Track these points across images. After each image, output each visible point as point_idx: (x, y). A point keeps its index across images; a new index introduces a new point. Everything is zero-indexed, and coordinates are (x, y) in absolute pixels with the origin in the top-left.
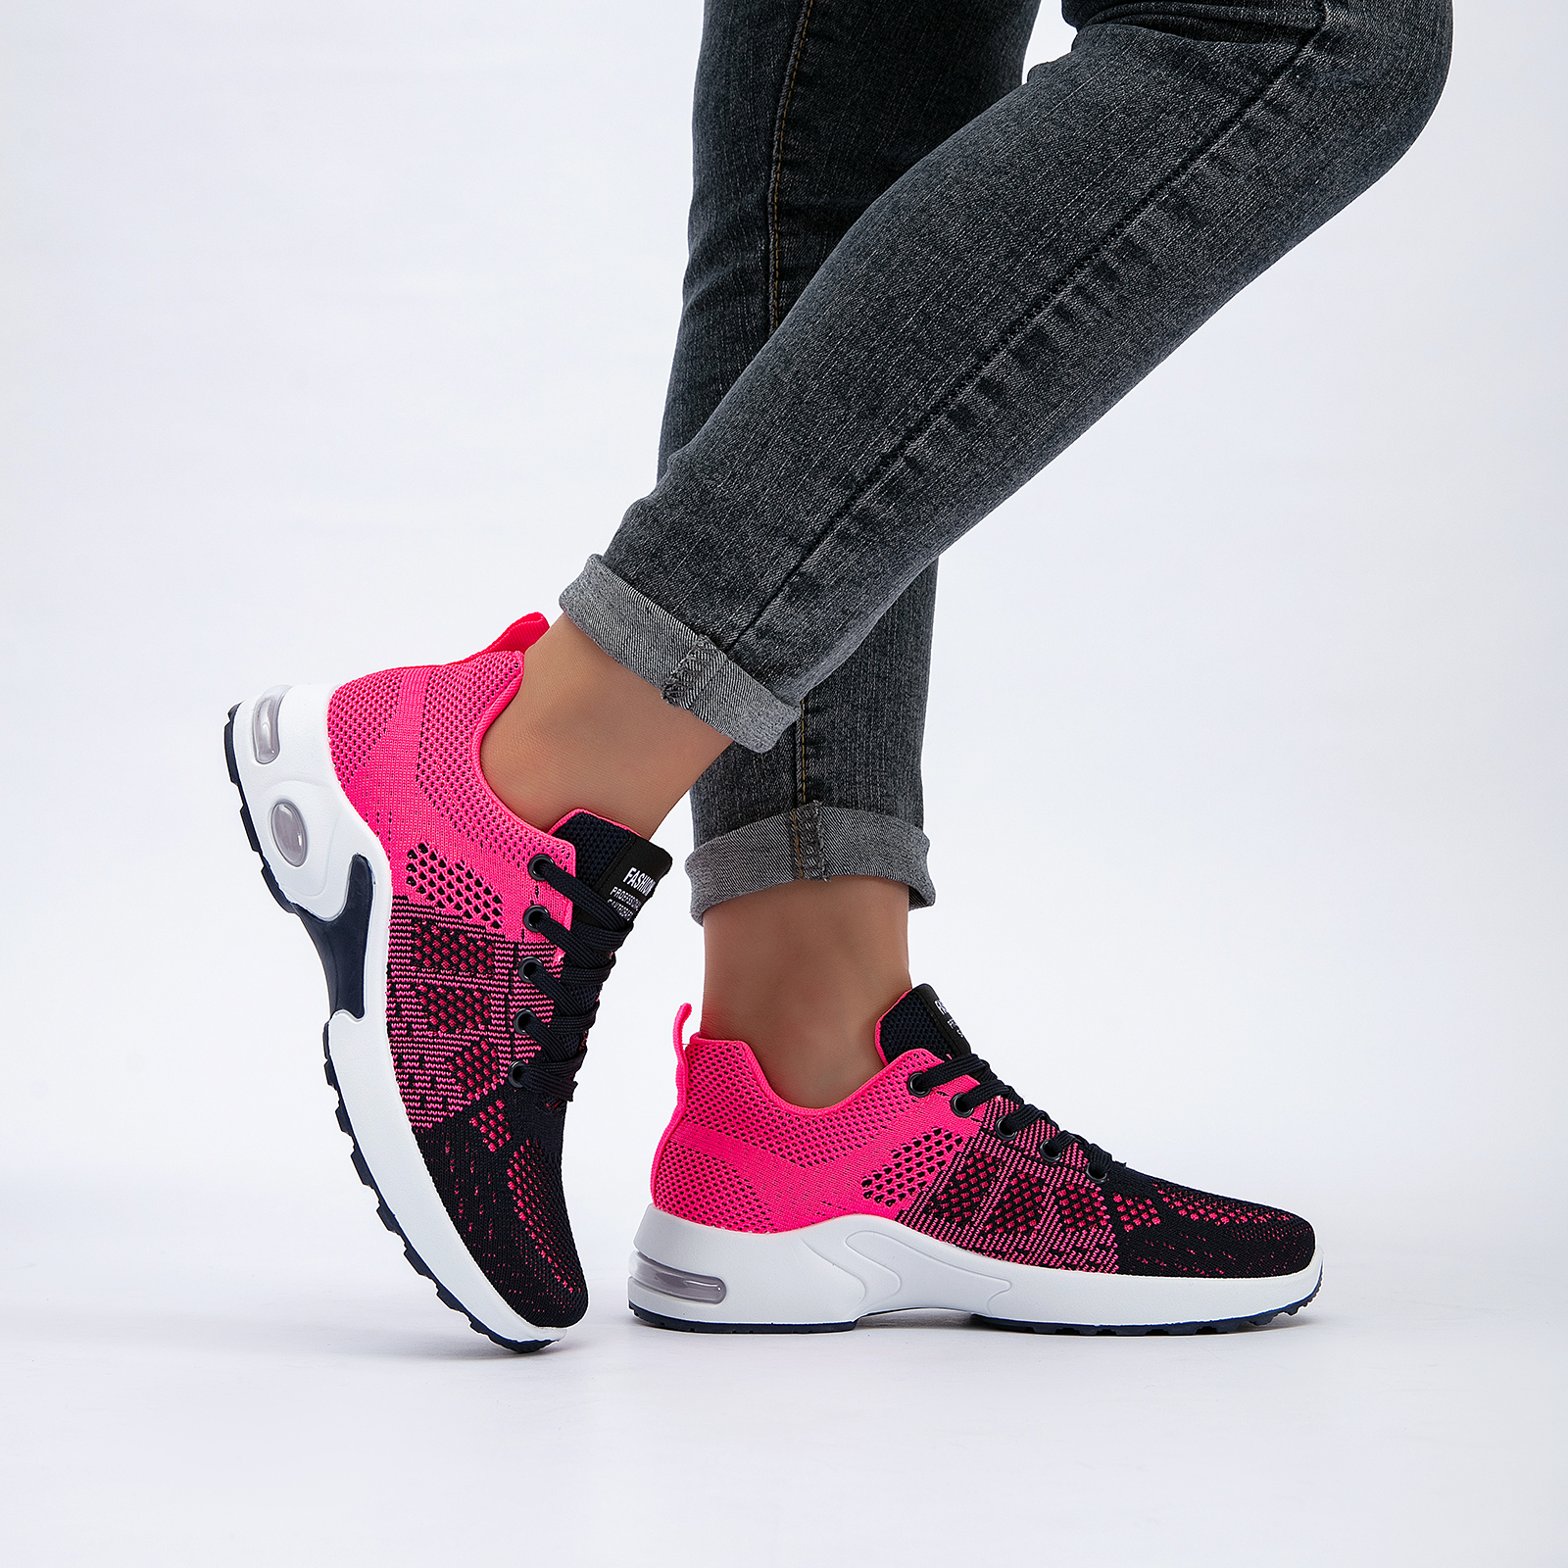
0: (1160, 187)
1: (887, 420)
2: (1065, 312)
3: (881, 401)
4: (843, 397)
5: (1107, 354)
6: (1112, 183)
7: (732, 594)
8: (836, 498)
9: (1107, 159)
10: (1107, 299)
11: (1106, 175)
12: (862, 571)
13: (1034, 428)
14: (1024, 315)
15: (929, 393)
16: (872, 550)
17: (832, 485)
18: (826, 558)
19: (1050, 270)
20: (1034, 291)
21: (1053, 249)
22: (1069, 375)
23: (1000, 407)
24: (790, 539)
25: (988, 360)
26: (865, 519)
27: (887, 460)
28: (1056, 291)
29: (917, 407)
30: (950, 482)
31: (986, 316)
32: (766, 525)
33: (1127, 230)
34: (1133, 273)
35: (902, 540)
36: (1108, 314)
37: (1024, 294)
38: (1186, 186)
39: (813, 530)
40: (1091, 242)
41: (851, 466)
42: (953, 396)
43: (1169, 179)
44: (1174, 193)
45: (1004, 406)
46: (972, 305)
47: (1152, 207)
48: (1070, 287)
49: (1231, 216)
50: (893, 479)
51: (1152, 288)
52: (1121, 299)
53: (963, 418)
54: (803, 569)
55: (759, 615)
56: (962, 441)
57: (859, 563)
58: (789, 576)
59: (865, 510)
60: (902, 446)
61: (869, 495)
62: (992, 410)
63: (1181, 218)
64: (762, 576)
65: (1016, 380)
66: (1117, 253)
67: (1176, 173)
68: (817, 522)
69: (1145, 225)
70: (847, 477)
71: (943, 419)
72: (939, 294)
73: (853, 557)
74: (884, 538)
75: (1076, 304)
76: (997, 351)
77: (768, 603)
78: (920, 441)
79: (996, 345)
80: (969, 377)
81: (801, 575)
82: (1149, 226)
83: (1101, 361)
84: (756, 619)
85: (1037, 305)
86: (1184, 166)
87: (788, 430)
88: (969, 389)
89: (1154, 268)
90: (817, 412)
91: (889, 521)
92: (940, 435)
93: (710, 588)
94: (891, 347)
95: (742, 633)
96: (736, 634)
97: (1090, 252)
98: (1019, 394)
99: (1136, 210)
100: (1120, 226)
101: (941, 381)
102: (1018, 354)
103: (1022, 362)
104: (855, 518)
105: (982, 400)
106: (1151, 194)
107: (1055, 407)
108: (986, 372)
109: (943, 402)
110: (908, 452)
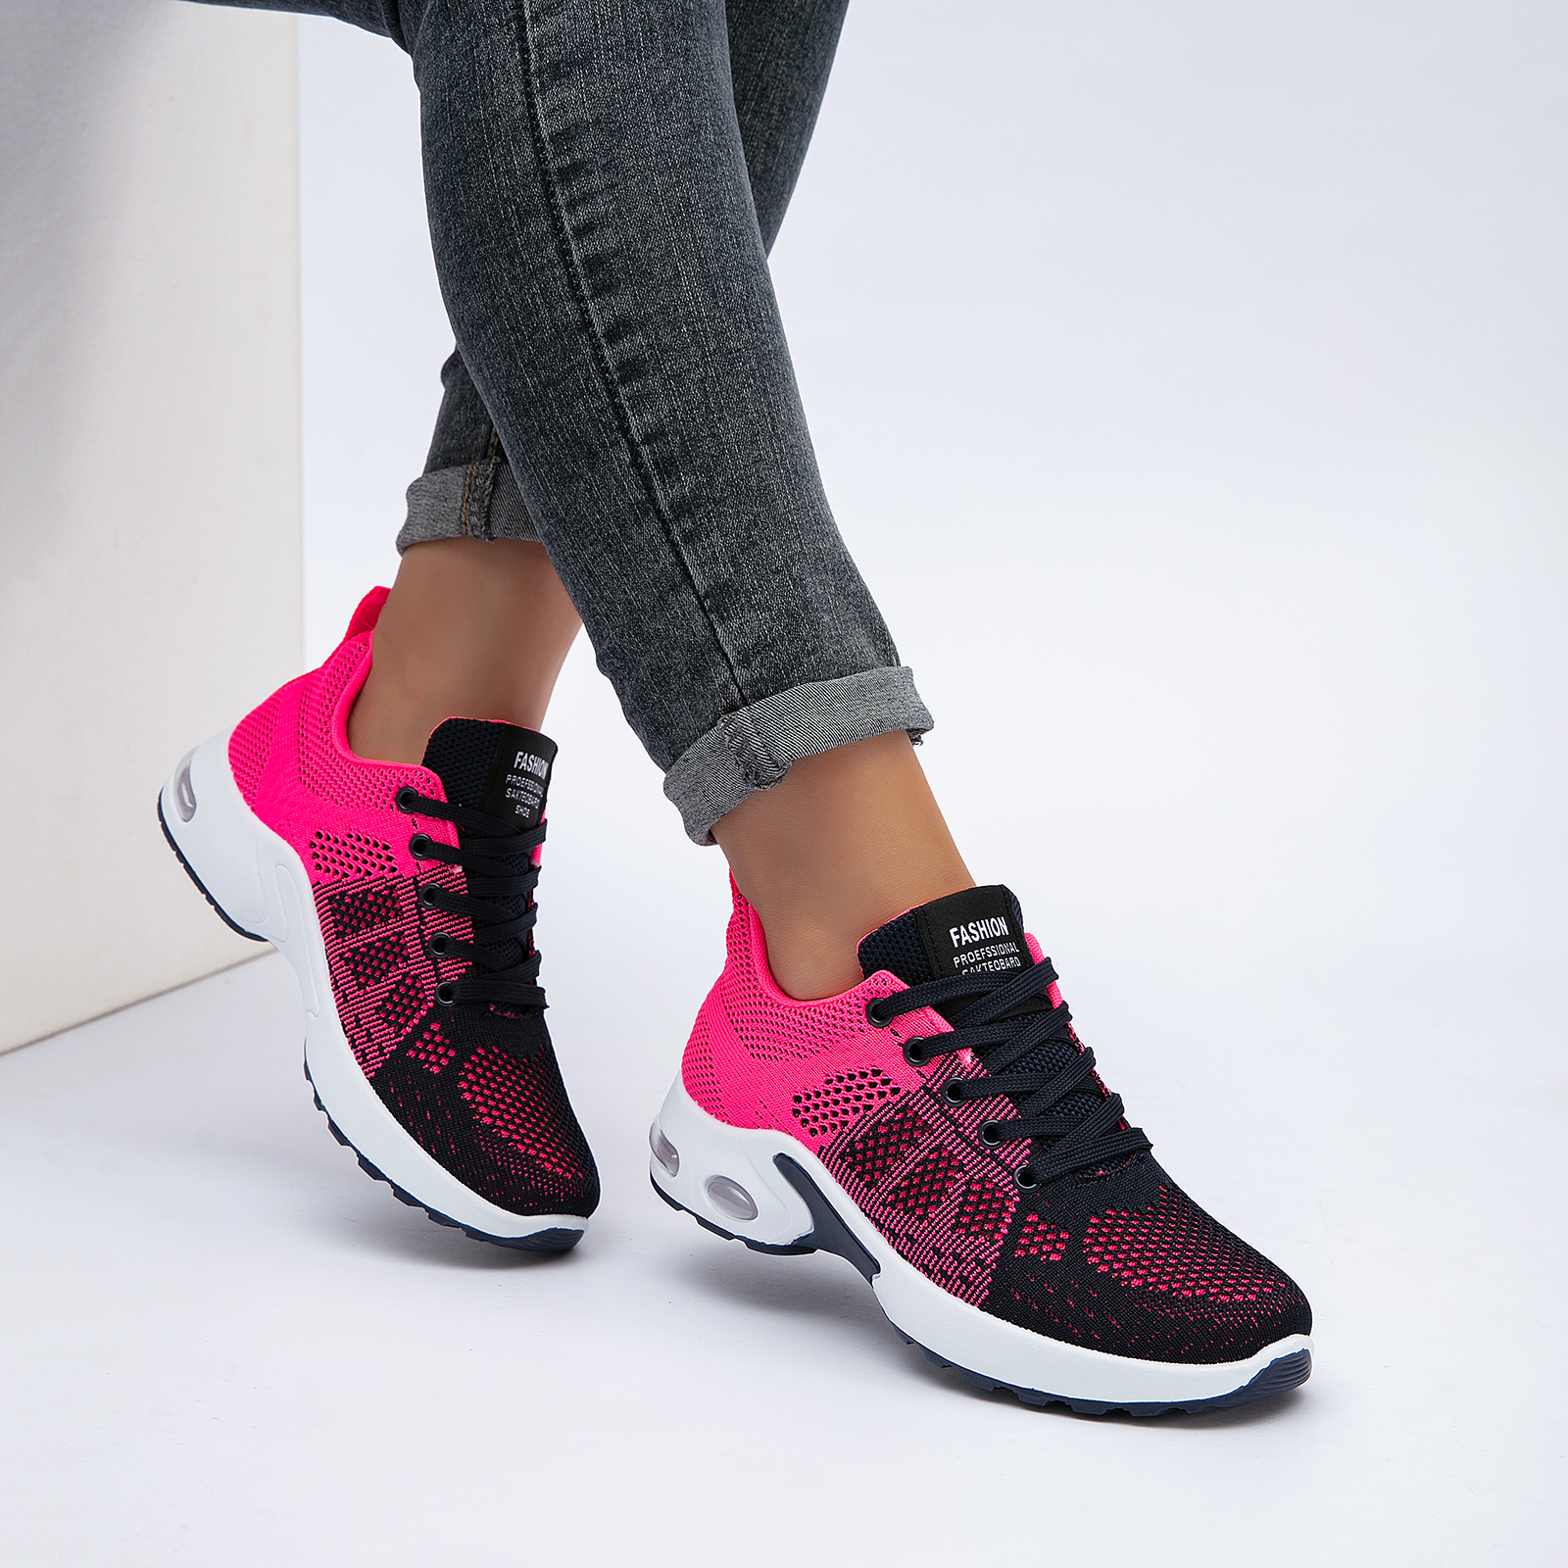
0: (528, 83)
1: (603, 445)
2: (584, 228)
3: (586, 443)
4: (570, 477)
5: (656, 202)
6: (498, 130)
7: (699, 672)
8: (652, 527)
9: (478, 124)
10: (597, 181)
11: (489, 133)
12: (738, 535)
13: (687, 305)
14: (567, 270)
15: (595, 394)
16: (719, 515)
17: (640, 526)
18: (702, 565)
19: (540, 226)
20: (551, 250)
21: (525, 214)
22: (651, 249)
23: (641, 329)
24: (673, 590)
25: (590, 323)
26: (682, 508)
27: (636, 463)
28: (562, 228)
29: (602, 411)
30: (691, 410)
31: (552, 307)
32: (654, 606)
33: (544, 134)
34: (587, 146)
35: (728, 483)
36: (613, 186)
37: (549, 261)
38: (541, 57)
39: (672, 565)
40: (535, 175)
41: (630, 499)
42: (607, 372)
43: (526, 72)
44: (540, 73)
45: (642, 325)
46: (537, 315)
47: (538, 100)
48: (564, 214)
49: (603, 23)
50: (656, 463)
51: (619, 133)
52: (605, 168)
53: (631, 369)
54: (702, 592)
55: (725, 655)
56: (654, 382)
57: (726, 536)
58: (703, 608)
59: (672, 506)
60: (631, 442)
61: (660, 494)
62: (639, 339)
63: (568, 75)
64: (695, 636)
65: (623, 303)
66: (557, 155)
67: (526, 62)
68: (666, 557)
69: (548, 116)
70: (638, 508)
71: (622, 391)
72: (518, 343)
73: (715, 536)
74: (714, 499)
75: (583, 214)
76: (587, 311)
77: (718, 641)
78: (633, 422)
79: (581, 309)
80: (597, 347)
81: (707, 595)
82: (554, 110)
83: (660, 212)
84: (728, 661)
85: (565, 253)
86: (525, 50)
87: (583, 545)
88: (606, 353)
89: (597, 121)
90: (576, 508)
91: (699, 486)
92: (637, 400)
93: (688, 690)
94: (544, 411)
95: (734, 680)
96: (733, 687)
97: (544, 180)
98: (639, 306)
99: (534, 117)
100: (539, 139)
101: (590, 377)
102: (597, 292)
103: (609, 290)
104: (677, 518)
105: (625, 344)
106: (529, 95)
107: (678, 275)
108: (599, 330)
109: (607, 383)
110: (638, 439)
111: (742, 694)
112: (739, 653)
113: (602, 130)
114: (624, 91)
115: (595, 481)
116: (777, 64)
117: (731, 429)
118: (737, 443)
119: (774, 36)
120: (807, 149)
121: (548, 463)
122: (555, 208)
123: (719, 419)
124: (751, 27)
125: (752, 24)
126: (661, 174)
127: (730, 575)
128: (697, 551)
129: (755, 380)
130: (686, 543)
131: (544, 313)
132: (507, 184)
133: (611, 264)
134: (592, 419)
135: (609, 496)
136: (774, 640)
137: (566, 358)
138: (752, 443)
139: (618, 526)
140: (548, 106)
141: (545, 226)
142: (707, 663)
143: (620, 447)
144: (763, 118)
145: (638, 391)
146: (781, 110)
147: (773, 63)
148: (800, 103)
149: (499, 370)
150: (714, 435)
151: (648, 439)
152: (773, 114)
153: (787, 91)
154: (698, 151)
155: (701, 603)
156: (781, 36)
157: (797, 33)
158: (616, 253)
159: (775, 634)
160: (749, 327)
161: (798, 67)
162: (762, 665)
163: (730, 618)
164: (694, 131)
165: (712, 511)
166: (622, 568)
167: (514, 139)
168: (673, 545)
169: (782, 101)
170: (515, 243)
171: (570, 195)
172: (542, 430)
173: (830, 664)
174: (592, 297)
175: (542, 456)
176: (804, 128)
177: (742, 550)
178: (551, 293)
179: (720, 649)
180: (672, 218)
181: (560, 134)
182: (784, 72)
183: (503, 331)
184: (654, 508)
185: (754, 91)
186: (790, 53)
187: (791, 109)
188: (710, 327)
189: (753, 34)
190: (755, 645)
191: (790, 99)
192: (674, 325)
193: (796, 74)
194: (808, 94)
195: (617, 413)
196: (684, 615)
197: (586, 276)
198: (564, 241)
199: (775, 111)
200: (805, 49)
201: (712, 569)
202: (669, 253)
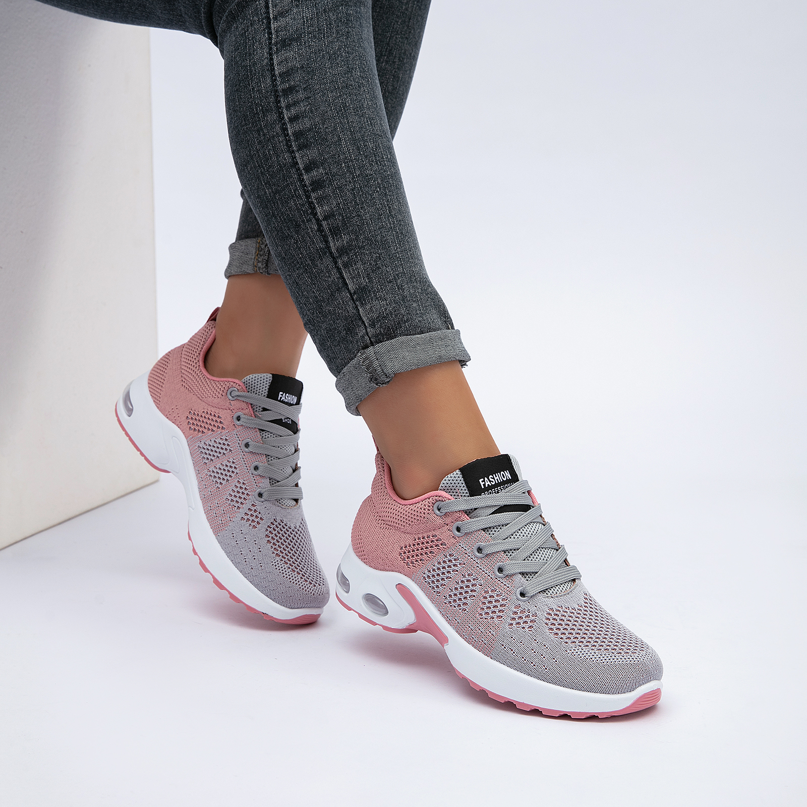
111: (371, 341)
112: (370, 321)
113: (304, 71)
114: (315, 53)
115: (299, 239)
116: (396, 38)
117: (368, 213)
118: (370, 219)
119: (394, 24)
120: (413, 76)
121: (276, 230)
122: (280, 108)
123: (362, 208)
124: (383, 21)
125: (383, 19)
126: (332, 92)
127: (367, 283)
128: (350, 271)
129: (380, 189)
130: (345, 268)
131: (274, 159)
132: (258, 96)
133: (307, 135)
134: (298, 209)
135: (306, 246)
136: (387, 314)
137: (284, 180)
138: (378, 219)
139: (311, 260)
140: (279, 60)
141: (275, 117)
142: (354, 326)
143: (312, 222)
144: (391, 64)
145: (321, 195)
146: (399, 59)
147: (394, 37)
148: (409, 55)
149: (254, 186)
150: (359, 216)
151: (326, 218)
152: (396, 62)
153: (402, 50)
154: (351, 81)
155: (352, 297)
156: (397, 24)
157: (405, 22)
158: (310, 130)
159: (388, 311)
160: (377, 164)
161: (406, 38)
162: (381, 327)
163: (366, 304)
164: (350, 71)
165: (358, 252)
166: (312, 280)
167: (262, 75)
168: (338, 269)
169: (400, 55)
170: (261, 125)
171: (288, 102)
172: (273, 215)
173: (416, 327)
174: (298, 151)
175: (274, 227)
176: (411, 67)
177: (372, 271)
178: (277, 149)
179: (361, 319)
180: (337, 113)
181: (285, 73)
182: (400, 41)
183: (255, 167)
184: (329, 251)
185: (386, 51)
186: (402, 31)
187: (404, 58)
188: (356, 164)
189: (384, 23)
190: (378, 317)
191: (403, 54)
192: (338, 163)
193: (406, 42)
194: (412, 50)
195: (311, 206)
196: (343, 303)
197: (295, 141)
198: (285, 124)
199: (397, 60)
200: (410, 29)
201: (357, 280)
202: (335, 129)
